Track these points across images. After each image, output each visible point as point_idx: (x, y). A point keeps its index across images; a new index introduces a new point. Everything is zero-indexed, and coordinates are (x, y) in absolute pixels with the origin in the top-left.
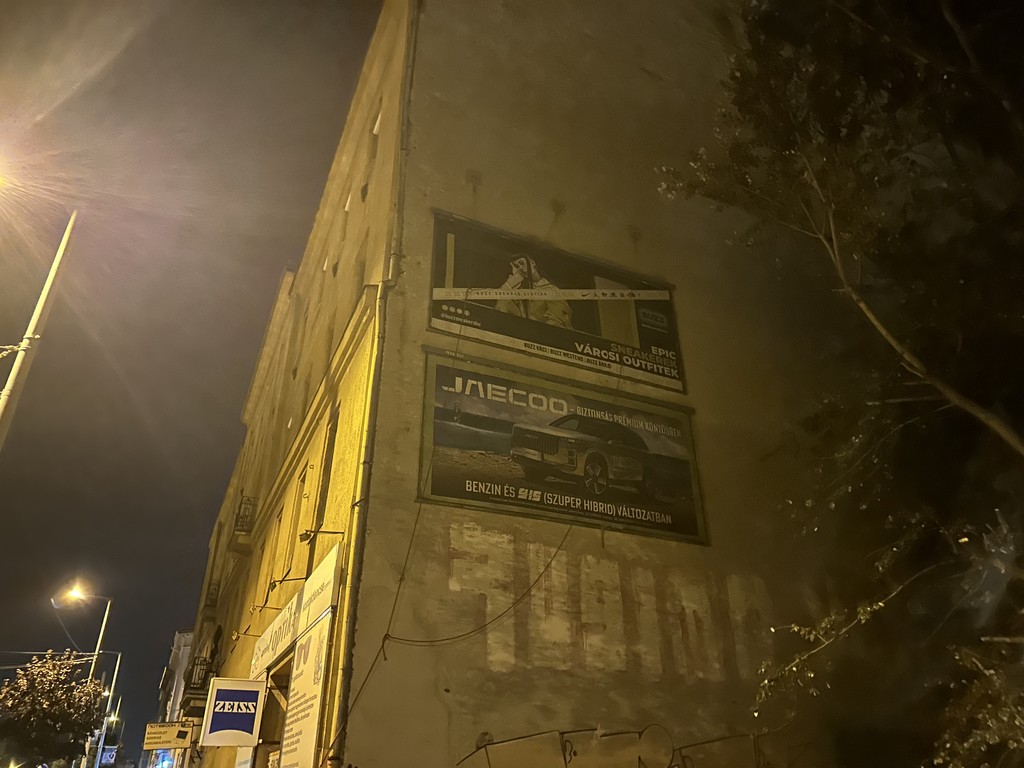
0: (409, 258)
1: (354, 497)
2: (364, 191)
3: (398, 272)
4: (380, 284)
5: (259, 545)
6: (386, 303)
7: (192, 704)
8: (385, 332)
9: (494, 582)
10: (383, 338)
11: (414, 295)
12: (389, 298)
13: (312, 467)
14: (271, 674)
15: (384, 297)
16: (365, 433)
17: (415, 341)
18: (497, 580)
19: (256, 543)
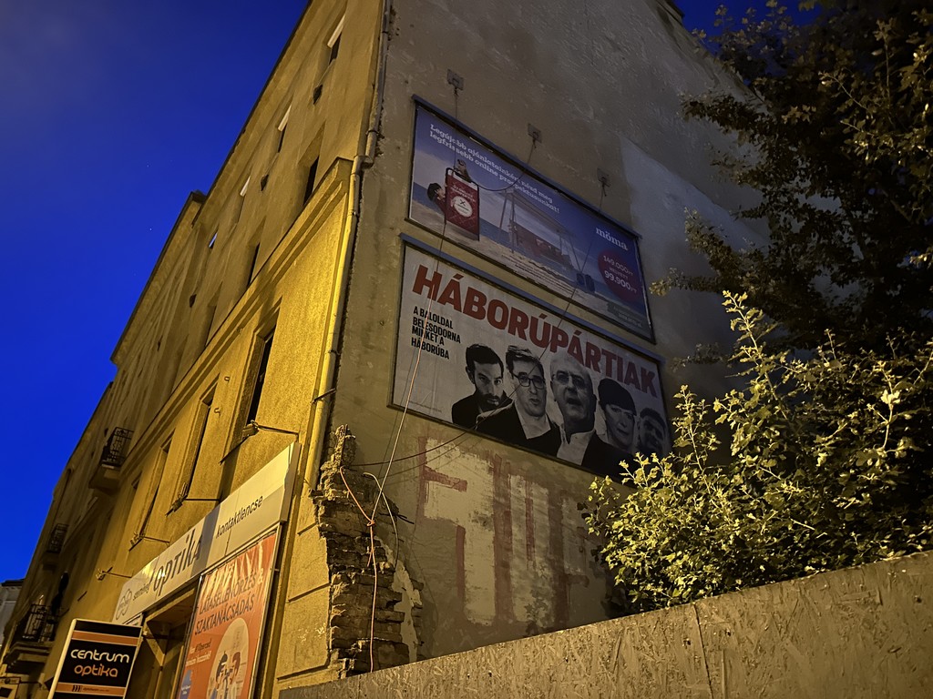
0: (388, 139)
1: (316, 391)
2: (318, 93)
3: (377, 152)
4: (356, 161)
5: (130, 480)
6: (361, 180)
7: (20, 657)
8: (359, 212)
9: (472, 513)
10: (358, 217)
11: (392, 179)
12: (365, 176)
13: (228, 379)
14: (148, 619)
15: (360, 173)
16: (333, 319)
17: (392, 229)
18: (476, 513)
19: (126, 479)
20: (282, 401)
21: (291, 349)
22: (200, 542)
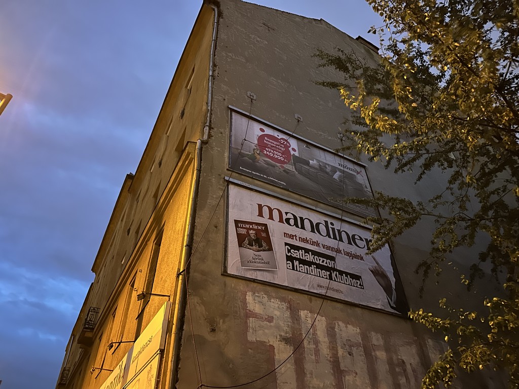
0: (216, 129)
1: (179, 269)
3: (210, 136)
4: (199, 142)
6: (202, 151)
9: (278, 337)
10: (200, 170)
12: (204, 149)
13: (141, 271)
17: (220, 175)
18: (281, 336)
19: (96, 336)
20: (163, 279)
21: (168, 248)
22: (125, 368)
